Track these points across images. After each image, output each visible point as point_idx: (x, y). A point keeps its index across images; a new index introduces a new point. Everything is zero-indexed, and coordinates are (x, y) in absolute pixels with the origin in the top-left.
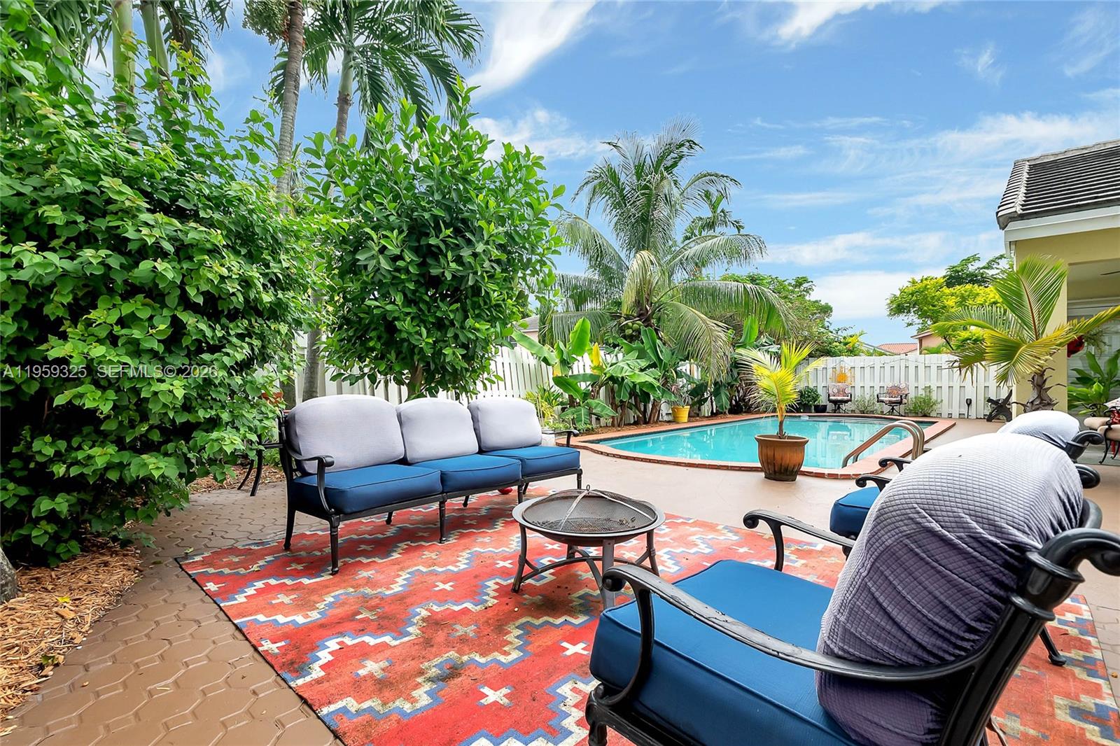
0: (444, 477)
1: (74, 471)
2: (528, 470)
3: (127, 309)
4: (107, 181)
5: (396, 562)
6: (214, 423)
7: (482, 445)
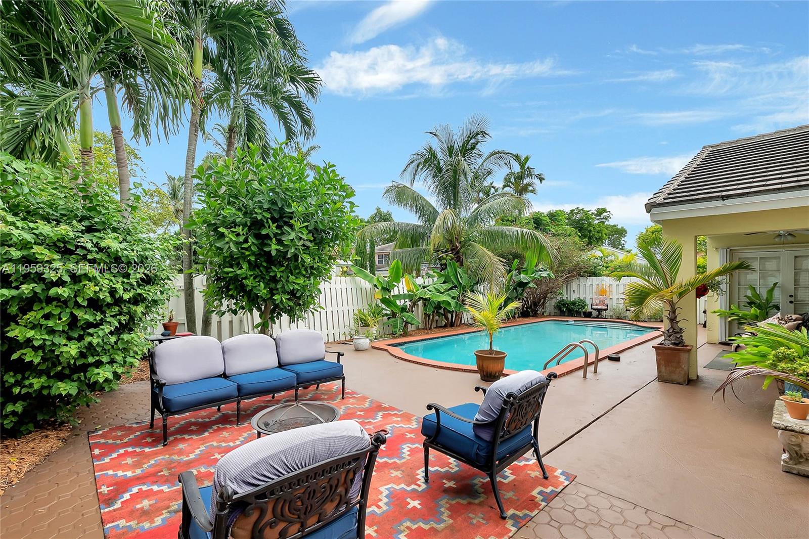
0: (239, 388)
1: (24, 391)
2: (301, 380)
3: (47, 310)
4: (36, 249)
5: (205, 438)
6: (99, 364)
7: (281, 362)
